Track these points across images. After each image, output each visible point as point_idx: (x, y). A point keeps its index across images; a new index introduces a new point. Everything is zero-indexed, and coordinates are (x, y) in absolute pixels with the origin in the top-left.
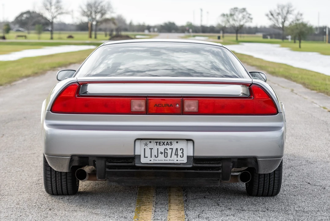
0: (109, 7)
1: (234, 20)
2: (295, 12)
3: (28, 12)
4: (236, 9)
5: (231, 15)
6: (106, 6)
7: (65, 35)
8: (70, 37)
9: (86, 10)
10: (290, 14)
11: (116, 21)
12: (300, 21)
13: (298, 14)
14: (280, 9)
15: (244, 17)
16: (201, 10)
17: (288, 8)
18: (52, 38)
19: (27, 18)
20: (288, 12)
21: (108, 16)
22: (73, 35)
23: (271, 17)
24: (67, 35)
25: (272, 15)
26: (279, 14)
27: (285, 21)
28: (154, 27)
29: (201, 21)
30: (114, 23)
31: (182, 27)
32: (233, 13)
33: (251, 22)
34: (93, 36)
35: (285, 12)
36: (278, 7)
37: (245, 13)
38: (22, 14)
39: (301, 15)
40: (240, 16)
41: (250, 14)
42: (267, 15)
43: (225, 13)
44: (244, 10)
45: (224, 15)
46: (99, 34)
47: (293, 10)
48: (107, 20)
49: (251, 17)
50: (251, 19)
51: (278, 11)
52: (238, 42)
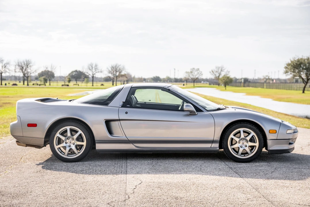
0: (124, 68)
1: (193, 75)
2: (226, 71)
3: (76, 71)
4: (194, 68)
5: (191, 72)
6: (122, 68)
7: (99, 84)
8: (102, 85)
9: (111, 70)
10: (223, 71)
11: (127, 76)
12: (228, 76)
13: (227, 71)
14: (217, 69)
15: (198, 73)
16: (175, 69)
17: (222, 68)
18: (93, 85)
19: (75, 74)
20: (221, 71)
21: (123, 73)
22: (104, 84)
23: (212, 73)
24: (101, 84)
25: (213, 72)
26: (217, 72)
27: (220, 75)
28: (148, 79)
29: (175, 75)
30: (126, 77)
31: (164, 79)
32: (192, 71)
33: (202, 76)
34: (115, 84)
35: (220, 71)
36: (216, 68)
37: (198, 71)
38: (72, 72)
39: (229, 72)
40: (196, 73)
41: (201, 72)
42: (210, 72)
43: (188, 71)
44: (198, 69)
45: (187, 72)
46: (118, 83)
47: (224, 69)
48: (122, 76)
49: (202, 73)
50: (202, 74)
51: (216, 70)
52: (194, 87)
